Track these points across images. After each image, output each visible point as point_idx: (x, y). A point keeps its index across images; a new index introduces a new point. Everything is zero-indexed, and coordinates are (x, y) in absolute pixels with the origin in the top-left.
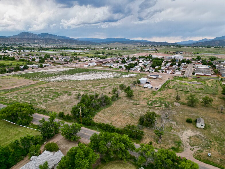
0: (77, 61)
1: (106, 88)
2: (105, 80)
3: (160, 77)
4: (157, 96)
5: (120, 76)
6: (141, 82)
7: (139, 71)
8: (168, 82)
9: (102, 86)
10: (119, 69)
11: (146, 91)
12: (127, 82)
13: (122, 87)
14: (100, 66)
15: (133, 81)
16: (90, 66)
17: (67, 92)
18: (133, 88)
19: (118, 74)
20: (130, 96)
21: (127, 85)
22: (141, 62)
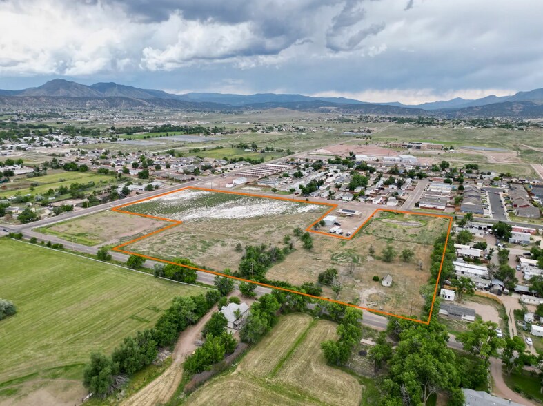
0: (209, 171)
1: (273, 234)
2: (269, 219)
3: (357, 213)
4: (347, 246)
5: (293, 209)
6: (327, 224)
7: (326, 197)
8: (368, 223)
9: (266, 230)
10: (290, 193)
11: (332, 239)
12: (305, 221)
13: (297, 232)
14: (255, 184)
15: (313, 220)
16: (236, 187)
17: (218, 241)
18: (313, 235)
19: (290, 205)
20: (308, 247)
21: (304, 229)
22: (332, 176)
